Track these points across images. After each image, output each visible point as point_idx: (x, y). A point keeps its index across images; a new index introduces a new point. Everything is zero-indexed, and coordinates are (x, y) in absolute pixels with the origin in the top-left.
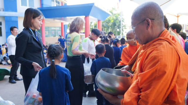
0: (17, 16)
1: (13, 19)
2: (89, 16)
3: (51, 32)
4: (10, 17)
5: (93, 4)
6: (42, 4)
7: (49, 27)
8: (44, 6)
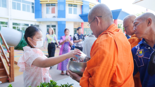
0: (65, 21)
1: (63, 23)
2: (117, 20)
3: (88, 32)
4: (61, 22)
5: (121, 9)
6: (82, 12)
7: (87, 29)
8: (84, 13)
